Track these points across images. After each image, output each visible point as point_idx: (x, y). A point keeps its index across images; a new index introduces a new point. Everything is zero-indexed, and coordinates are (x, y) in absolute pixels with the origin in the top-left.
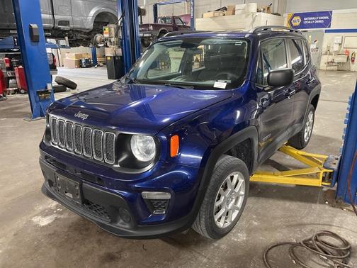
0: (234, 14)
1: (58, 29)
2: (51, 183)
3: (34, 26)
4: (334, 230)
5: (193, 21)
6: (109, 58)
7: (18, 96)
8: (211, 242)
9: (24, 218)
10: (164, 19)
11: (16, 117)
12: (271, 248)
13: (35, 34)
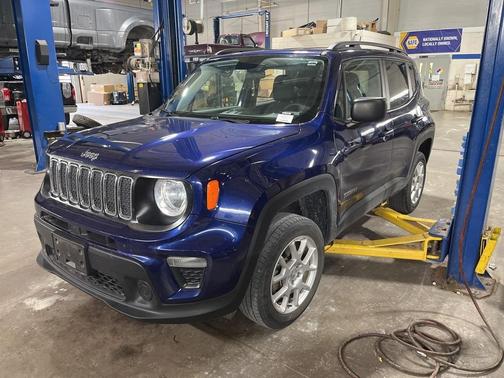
0: (325, 31)
1: (76, 48)
2: (49, 250)
3: (42, 42)
4: (440, 319)
5: (268, 41)
6: (141, 86)
7: (20, 141)
8: (269, 333)
9: (14, 300)
10: (229, 38)
11: (14, 168)
12: (350, 341)
13: (43, 53)
